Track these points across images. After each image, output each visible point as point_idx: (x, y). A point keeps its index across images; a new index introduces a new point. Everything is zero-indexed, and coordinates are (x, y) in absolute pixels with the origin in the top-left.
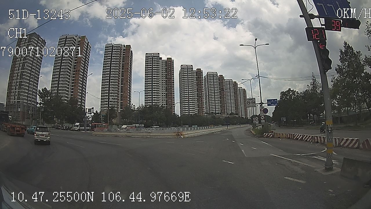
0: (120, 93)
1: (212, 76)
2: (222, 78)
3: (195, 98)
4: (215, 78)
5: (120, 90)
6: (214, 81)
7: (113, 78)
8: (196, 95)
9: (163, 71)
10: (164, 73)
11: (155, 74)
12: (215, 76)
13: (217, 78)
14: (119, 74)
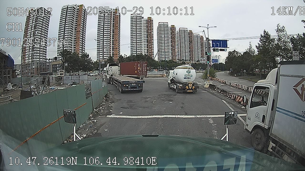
0: (112, 45)
1: (184, 31)
2: (191, 32)
3: (170, 48)
4: (185, 33)
5: (111, 43)
6: (184, 35)
7: (106, 34)
8: (170, 45)
9: (145, 27)
10: (146, 29)
11: (138, 30)
12: (185, 31)
13: (187, 33)
14: (111, 31)
